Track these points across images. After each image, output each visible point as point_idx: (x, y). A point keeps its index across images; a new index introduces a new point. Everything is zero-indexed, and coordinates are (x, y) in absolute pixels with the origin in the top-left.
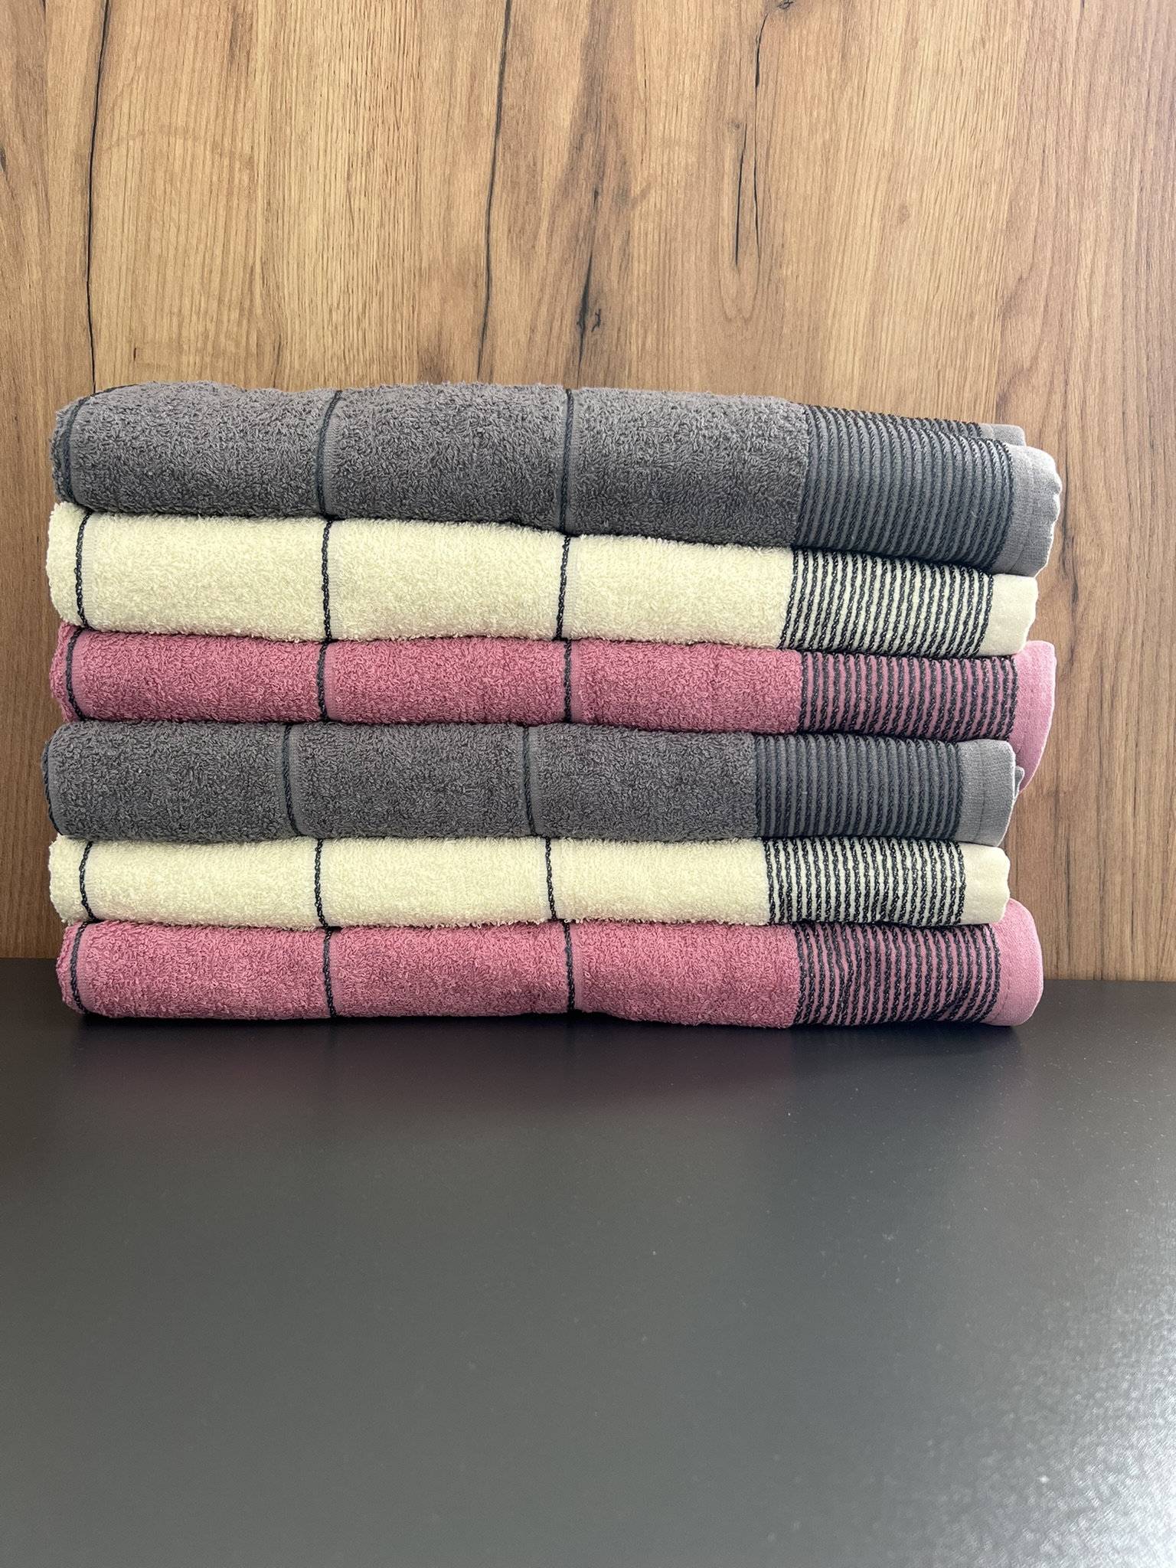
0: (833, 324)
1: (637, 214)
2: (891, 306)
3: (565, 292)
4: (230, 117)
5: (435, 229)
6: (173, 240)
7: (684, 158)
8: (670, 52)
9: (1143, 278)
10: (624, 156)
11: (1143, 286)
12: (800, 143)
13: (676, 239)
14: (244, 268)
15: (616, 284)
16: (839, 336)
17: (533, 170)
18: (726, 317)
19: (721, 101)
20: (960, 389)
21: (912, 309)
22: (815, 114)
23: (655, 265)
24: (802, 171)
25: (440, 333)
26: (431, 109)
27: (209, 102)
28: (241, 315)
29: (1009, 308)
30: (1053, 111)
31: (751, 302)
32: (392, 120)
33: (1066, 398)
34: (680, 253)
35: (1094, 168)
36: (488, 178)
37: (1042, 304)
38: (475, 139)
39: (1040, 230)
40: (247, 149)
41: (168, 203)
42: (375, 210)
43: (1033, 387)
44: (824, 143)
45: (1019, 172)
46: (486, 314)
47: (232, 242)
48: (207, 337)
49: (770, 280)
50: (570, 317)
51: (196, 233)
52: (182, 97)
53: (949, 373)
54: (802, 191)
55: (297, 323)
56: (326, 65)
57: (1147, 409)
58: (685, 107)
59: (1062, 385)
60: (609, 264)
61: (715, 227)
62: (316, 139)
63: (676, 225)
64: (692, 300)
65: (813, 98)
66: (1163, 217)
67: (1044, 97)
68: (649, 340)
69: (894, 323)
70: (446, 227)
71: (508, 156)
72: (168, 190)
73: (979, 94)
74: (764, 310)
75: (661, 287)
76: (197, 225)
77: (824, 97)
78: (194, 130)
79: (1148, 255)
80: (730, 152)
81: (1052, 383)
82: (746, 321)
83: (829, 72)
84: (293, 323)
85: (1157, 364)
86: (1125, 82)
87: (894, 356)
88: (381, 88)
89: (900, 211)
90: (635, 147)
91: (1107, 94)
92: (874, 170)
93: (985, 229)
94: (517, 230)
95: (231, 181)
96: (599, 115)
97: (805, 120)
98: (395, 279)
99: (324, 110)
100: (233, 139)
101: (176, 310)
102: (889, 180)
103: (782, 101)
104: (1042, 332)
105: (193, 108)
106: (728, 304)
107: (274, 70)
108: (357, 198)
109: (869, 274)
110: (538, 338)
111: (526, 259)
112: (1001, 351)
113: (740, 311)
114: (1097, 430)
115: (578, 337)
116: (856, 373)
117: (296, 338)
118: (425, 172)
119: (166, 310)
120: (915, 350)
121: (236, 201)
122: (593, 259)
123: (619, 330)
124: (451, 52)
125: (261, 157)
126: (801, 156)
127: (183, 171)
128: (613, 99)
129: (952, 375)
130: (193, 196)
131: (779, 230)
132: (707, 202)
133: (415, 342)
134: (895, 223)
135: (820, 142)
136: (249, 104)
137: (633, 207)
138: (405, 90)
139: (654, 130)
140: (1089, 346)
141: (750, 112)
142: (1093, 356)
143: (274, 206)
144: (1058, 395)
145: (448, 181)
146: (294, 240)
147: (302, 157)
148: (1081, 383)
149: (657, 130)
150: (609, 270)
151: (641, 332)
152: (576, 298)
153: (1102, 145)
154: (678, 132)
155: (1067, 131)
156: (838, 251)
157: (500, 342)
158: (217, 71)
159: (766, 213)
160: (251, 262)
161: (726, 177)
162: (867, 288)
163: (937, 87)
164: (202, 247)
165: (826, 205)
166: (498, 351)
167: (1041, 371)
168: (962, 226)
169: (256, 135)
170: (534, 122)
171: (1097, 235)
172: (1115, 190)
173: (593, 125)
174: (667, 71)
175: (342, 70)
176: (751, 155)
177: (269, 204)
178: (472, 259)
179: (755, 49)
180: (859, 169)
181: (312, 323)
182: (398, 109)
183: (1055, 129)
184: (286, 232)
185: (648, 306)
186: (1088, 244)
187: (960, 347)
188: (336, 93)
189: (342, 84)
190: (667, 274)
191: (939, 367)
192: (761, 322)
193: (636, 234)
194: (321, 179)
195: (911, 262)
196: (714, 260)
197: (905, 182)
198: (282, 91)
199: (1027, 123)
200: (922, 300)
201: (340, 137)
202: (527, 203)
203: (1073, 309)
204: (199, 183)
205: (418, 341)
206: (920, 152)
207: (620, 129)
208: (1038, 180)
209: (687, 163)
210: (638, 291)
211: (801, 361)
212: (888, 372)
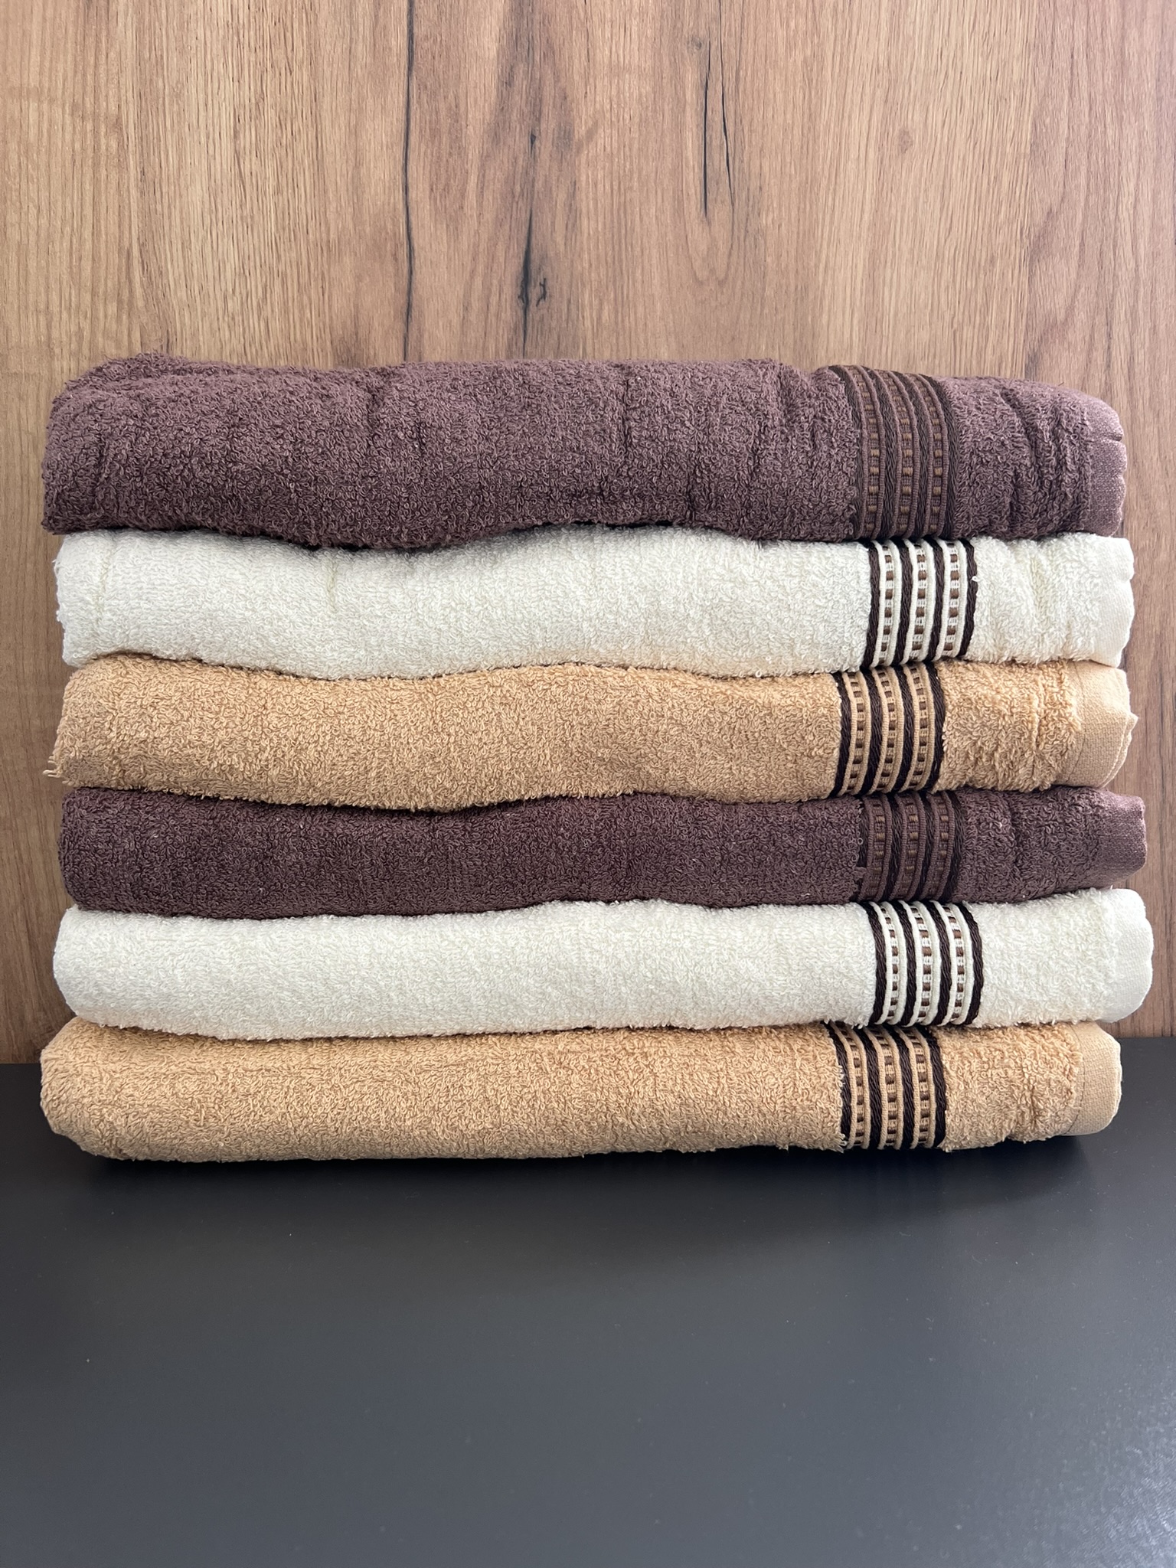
0: (825, 281)
1: (583, 160)
2: (894, 255)
3: (502, 260)
4: (90, 70)
5: (343, 193)
6: (33, 223)
7: (635, 87)
10: (564, 90)
12: (776, 61)
13: (631, 188)
14: (120, 253)
15: (562, 248)
16: (833, 294)
17: (455, 115)
18: (696, 279)
19: (677, 15)
20: (981, 352)
21: (919, 256)
22: (792, 24)
23: (608, 221)
24: (780, 96)
25: (356, 318)
26: (328, 47)
27: (65, 56)
28: (120, 309)
29: (1038, 248)
31: (725, 261)
32: (283, 64)
33: (1110, 355)
34: (637, 202)
35: (1133, 73)
36: (402, 125)
37: (1077, 243)
38: (384, 79)
39: (1070, 151)
40: (113, 108)
41: (24, 180)
42: (270, 172)
43: (1069, 344)
44: (805, 61)
45: (1043, 83)
46: (409, 293)
47: (102, 222)
48: (81, 338)
49: (747, 231)
50: (510, 290)
51: (60, 213)
52: (33, 52)
53: (968, 333)
54: (781, 120)
55: (187, 315)
58: (634, 25)
59: (1104, 339)
60: (553, 223)
61: (677, 172)
62: (194, 91)
63: (631, 171)
64: (654, 261)
68: (605, 313)
69: (899, 275)
70: (356, 189)
71: (424, 98)
72: (23, 166)
74: (741, 268)
75: (617, 247)
76: (60, 204)
78: (49, 89)
80: (691, 78)
81: (1092, 337)
82: (721, 283)
84: (182, 316)
87: (900, 315)
88: (268, 24)
89: (901, 137)
90: (576, 78)
92: (867, 90)
93: (1004, 154)
94: (441, 187)
95: (96, 148)
96: (531, 41)
97: (781, 33)
98: (299, 255)
99: (201, 55)
100: (96, 99)
101: (42, 307)
102: (886, 101)
103: (752, 12)
104: (1079, 276)
105: (47, 64)
106: (697, 264)
107: (139, 11)
108: (247, 159)
109: (866, 217)
110: (473, 317)
111: (453, 221)
112: (1029, 303)
113: (712, 271)
114: (1148, 391)
115: (521, 313)
116: (855, 339)
117: (188, 332)
118: (327, 123)
119: (31, 308)
120: (926, 307)
121: (105, 172)
122: (534, 219)
123: (569, 301)
125: (130, 117)
126: (778, 77)
127: (40, 140)
128: (547, 20)
129: (970, 335)
130: (53, 170)
131: (755, 170)
132: (667, 140)
133: (328, 330)
134: (895, 153)
135: (800, 59)
136: (112, 55)
137: (579, 151)
138: (296, 25)
139: (599, 57)
140: (1136, 291)
141: (714, 26)
142: (1140, 302)
143: (149, 176)
144: (1100, 352)
145: (355, 132)
146: (176, 214)
147: (179, 114)
148: (1127, 336)
149: (602, 55)
150: (553, 230)
151: (595, 302)
152: (515, 266)
153: (1142, 46)
154: (627, 58)
155: (1099, 30)
156: (827, 194)
157: (428, 324)
158: (72, 19)
159: (738, 150)
160: (127, 245)
161: (688, 109)
162: (864, 235)
164: (68, 229)
165: (811, 137)
166: (426, 336)
167: (1079, 325)
168: (977, 152)
169: (123, 91)
170: (453, 54)
171: (1140, 154)
172: (1160, 99)
173: (525, 53)
176: (717, 79)
177: (143, 173)
178: (389, 226)
180: (849, 90)
181: (204, 314)
182: (289, 49)
183: (1084, 28)
184: (166, 205)
185: (603, 271)
186: (1130, 166)
187: (979, 300)
188: (214, 34)
189: (221, 23)
190: (623, 232)
191: (955, 326)
192: (739, 283)
193: (584, 184)
194: (203, 140)
195: (916, 200)
196: (679, 211)
197: (905, 101)
198: (150, 36)
199: (1050, 23)
200: (932, 244)
201: (222, 87)
202: (450, 154)
203: (1115, 247)
204: (59, 154)
205: (331, 328)
206: (922, 66)
207: (557, 58)
208: (1067, 92)
209: (640, 95)
210: (589, 254)
211: (789, 328)
212: (894, 335)
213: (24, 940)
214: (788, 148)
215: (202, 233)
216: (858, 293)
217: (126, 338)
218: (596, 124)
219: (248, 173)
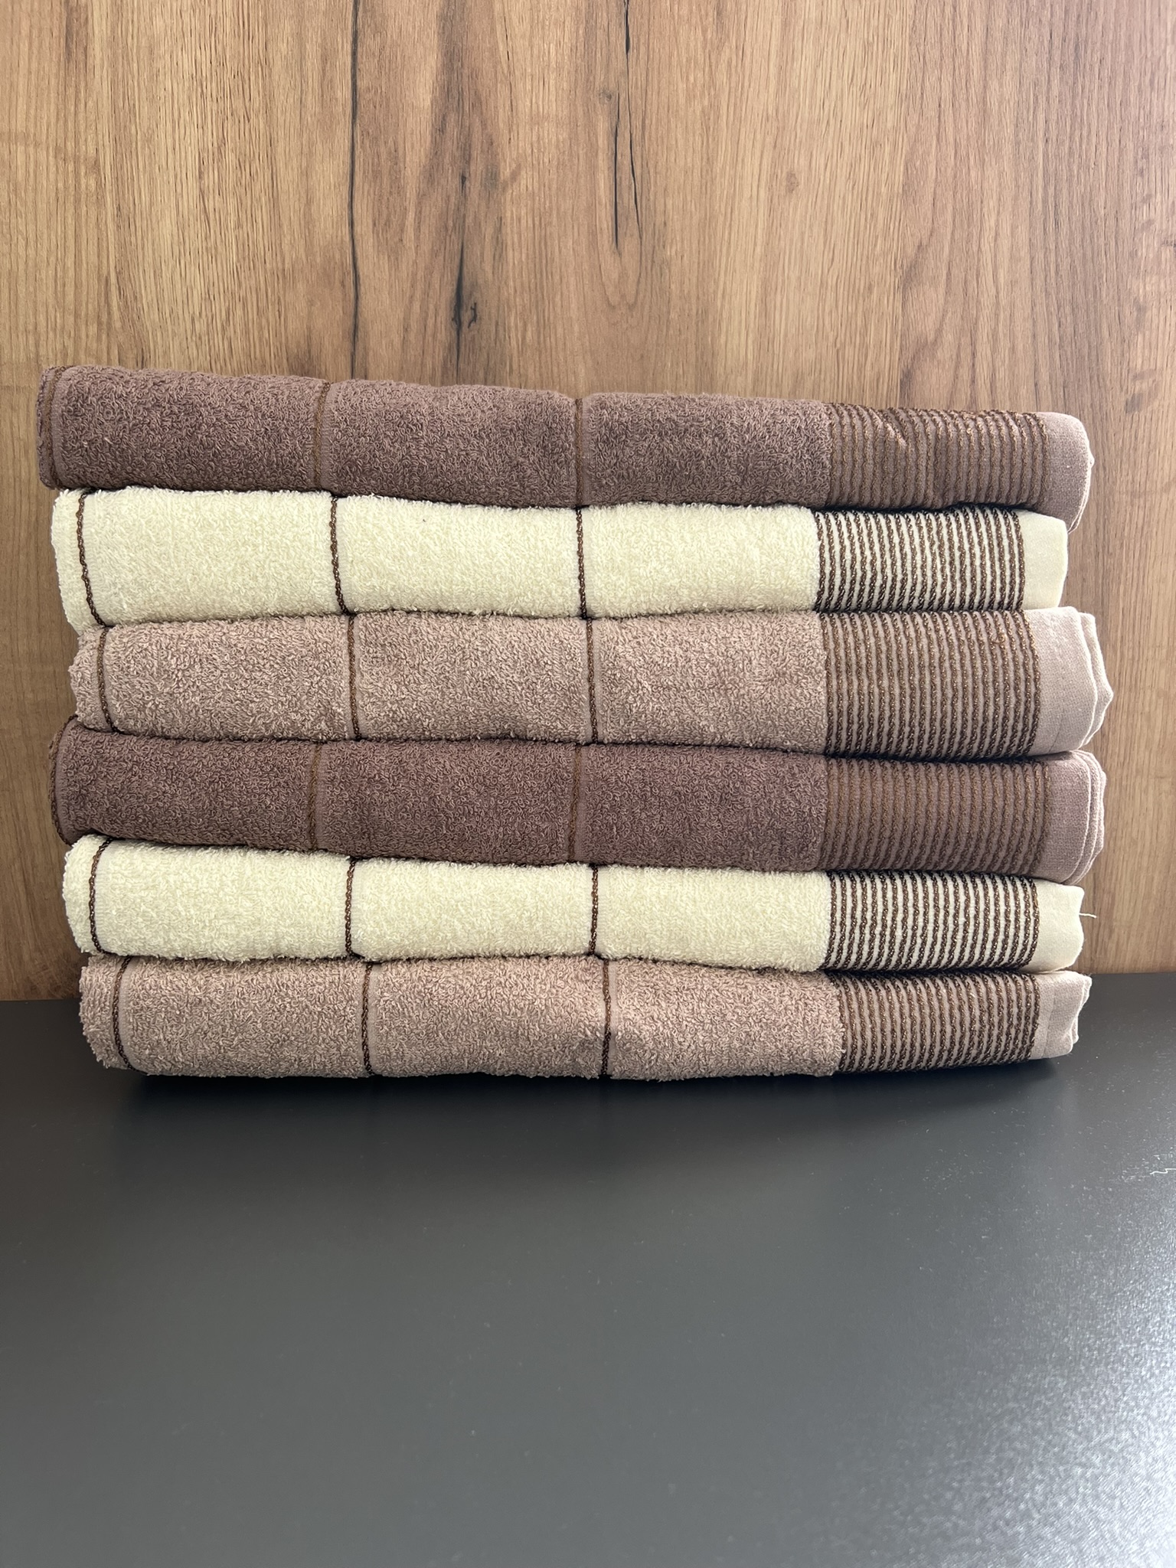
0: (722, 306)
1: (508, 197)
2: (783, 282)
3: (437, 286)
4: (71, 119)
5: (296, 227)
6: (22, 251)
7: (553, 134)
8: (532, 20)
9: (1052, 238)
10: (490, 136)
11: (1052, 247)
12: (677, 111)
13: (551, 223)
14: (99, 280)
15: (490, 275)
16: (730, 318)
17: (395, 157)
18: (609, 304)
19: (590, 70)
20: (861, 368)
21: (805, 284)
22: (692, 79)
23: (531, 253)
24: (681, 142)
25: (309, 338)
26: (282, 98)
27: (49, 103)
28: (99, 329)
29: (910, 277)
30: (948, 60)
31: (635, 287)
32: (242, 112)
33: (974, 371)
34: (556, 236)
35: (994, 120)
36: (348, 167)
37: (945, 272)
38: (331, 126)
39: (939, 191)
40: (92, 152)
41: (13, 215)
42: (231, 208)
43: (939, 362)
44: (703, 111)
45: (914, 129)
46: (356, 316)
47: (83, 253)
49: (653, 262)
50: (444, 315)
51: (46, 245)
52: (20, 100)
53: (849, 352)
54: (682, 163)
55: (159, 334)
56: (168, 57)
57: (1061, 381)
58: (552, 78)
59: (969, 357)
60: (482, 254)
61: (591, 209)
62: (163, 136)
63: (551, 208)
64: (572, 288)
65: (688, 61)
66: (1070, 170)
67: (938, 45)
68: (529, 334)
69: (788, 300)
70: (307, 223)
71: (367, 143)
72: (13, 203)
73: (867, 46)
74: (648, 294)
75: (538, 276)
76: (45, 236)
77: (700, 58)
78: (35, 135)
79: (1056, 214)
80: (603, 126)
81: (958, 355)
82: (631, 307)
83: (704, 32)
84: (155, 336)
85: (1070, 330)
86: (1024, 24)
87: (790, 336)
88: (228, 76)
89: (788, 179)
90: (501, 125)
91: (1006, 38)
92: (758, 137)
93: (879, 194)
94: (383, 222)
95: (77, 188)
96: (461, 94)
97: (682, 86)
98: (258, 282)
99: (169, 104)
100: (77, 143)
101: (31, 327)
102: (775, 147)
103: (656, 66)
104: (946, 302)
105: (32, 112)
106: (610, 290)
107: (113, 65)
108: (211, 197)
109: (758, 249)
110: (412, 337)
111: (394, 253)
112: (903, 325)
113: (623, 296)
115: (454, 334)
116: (750, 357)
117: (160, 351)
118: (281, 164)
119: (21, 328)
120: (812, 328)
121: (85, 208)
122: (465, 250)
123: (497, 324)
124: (299, 34)
125: (107, 159)
126: (679, 125)
127: (27, 180)
128: (474, 75)
129: (851, 353)
130: (39, 206)
131: (660, 208)
132: (582, 181)
133: (284, 349)
134: (783, 193)
135: (698, 109)
136: (90, 104)
137: (504, 190)
138: (252, 78)
139: (521, 107)
140: (997, 315)
141: (622, 80)
142: (1001, 325)
143: (125, 211)
144: (966, 369)
145: (306, 173)
146: (149, 245)
147: (150, 157)
148: (989, 355)
149: (524, 106)
150: (482, 261)
151: (520, 325)
152: (449, 292)
153: (1002, 95)
155: (964, 81)
156: (724, 228)
157: (372, 343)
158: (54, 71)
159: (645, 190)
160: (105, 273)
161: (600, 153)
162: (757, 265)
163: (821, 42)
164: (52, 259)
165: (709, 178)
166: (371, 353)
167: (946, 345)
168: (855, 192)
169: (100, 137)
170: (392, 104)
171: (1000, 193)
172: (1018, 143)
173: (456, 104)
174: (530, 41)
175: (186, 60)
176: (626, 127)
177: (119, 209)
178: (337, 256)
179: (624, 11)
180: (742, 137)
181: (174, 334)
182: (247, 100)
183: (950, 79)
184: (139, 238)
185: (526, 296)
186: (991, 204)
187: (859, 323)
188: (181, 86)
189: (186, 76)
190: (544, 262)
191: (838, 345)
192: (647, 307)
193: (509, 220)
194: (172, 180)
195: (803, 233)
196: (593, 243)
197: (792, 148)
198: (123, 87)
199: (920, 75)
200: (816, 274)
201: (188, 133)
202: (391, 193)
203: (978, 276)
204: (44, 191)
205: (287, 348)
206: (807, 115)
207: (484, 107)
208: (935, 138)
209: (558, 140)
210: (514, 281)
211: (691, 347)
212: (784, 353)
213: (21, 888)
214: (689, 188)
215: (171, 263)
216: (752, 316)
217: (105, 354)
218: (519, 167)
219: (211, 210)
